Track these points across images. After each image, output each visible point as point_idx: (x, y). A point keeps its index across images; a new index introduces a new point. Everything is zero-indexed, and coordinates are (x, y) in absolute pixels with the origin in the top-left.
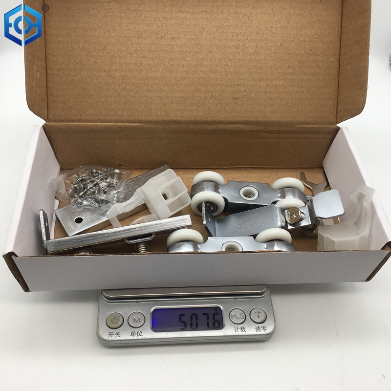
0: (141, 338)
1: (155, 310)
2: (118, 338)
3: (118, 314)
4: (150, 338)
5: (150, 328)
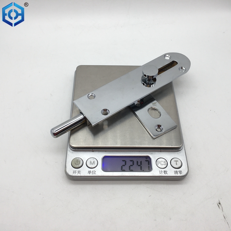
0: (95, 175)
1: (105, 157)
2: (79, 175)
3: (80, 159)
4: (101, 175)
5: (101, 169)
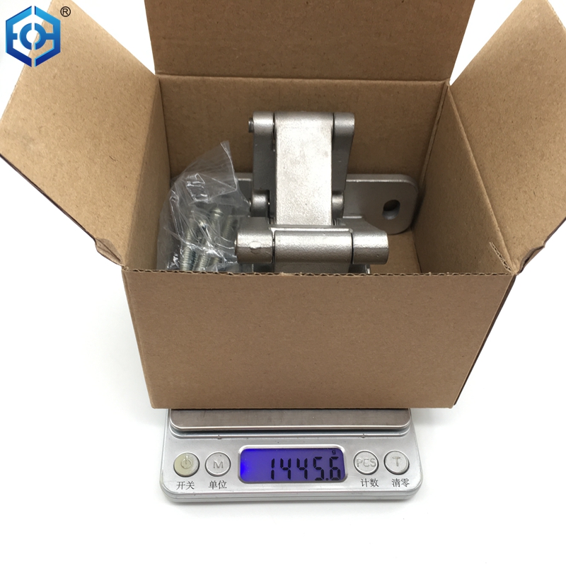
0: (225, 492)
1: (246, 451)
2: (190, 491)
3: (191, 455)
4: (238, 492)
5: (237, 477)
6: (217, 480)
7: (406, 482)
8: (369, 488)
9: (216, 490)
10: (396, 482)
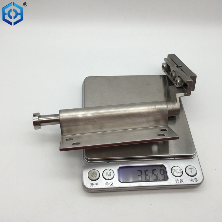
0: (113, 187)
1: (121, 168)
2: (97, 187)
3: (96, 171)
4: (119, 187)
5: (118, 180)
6: (109, 181)
7: (196, 180)
8: (180, 183)
9: (109, 186)
10: (192, 180)
